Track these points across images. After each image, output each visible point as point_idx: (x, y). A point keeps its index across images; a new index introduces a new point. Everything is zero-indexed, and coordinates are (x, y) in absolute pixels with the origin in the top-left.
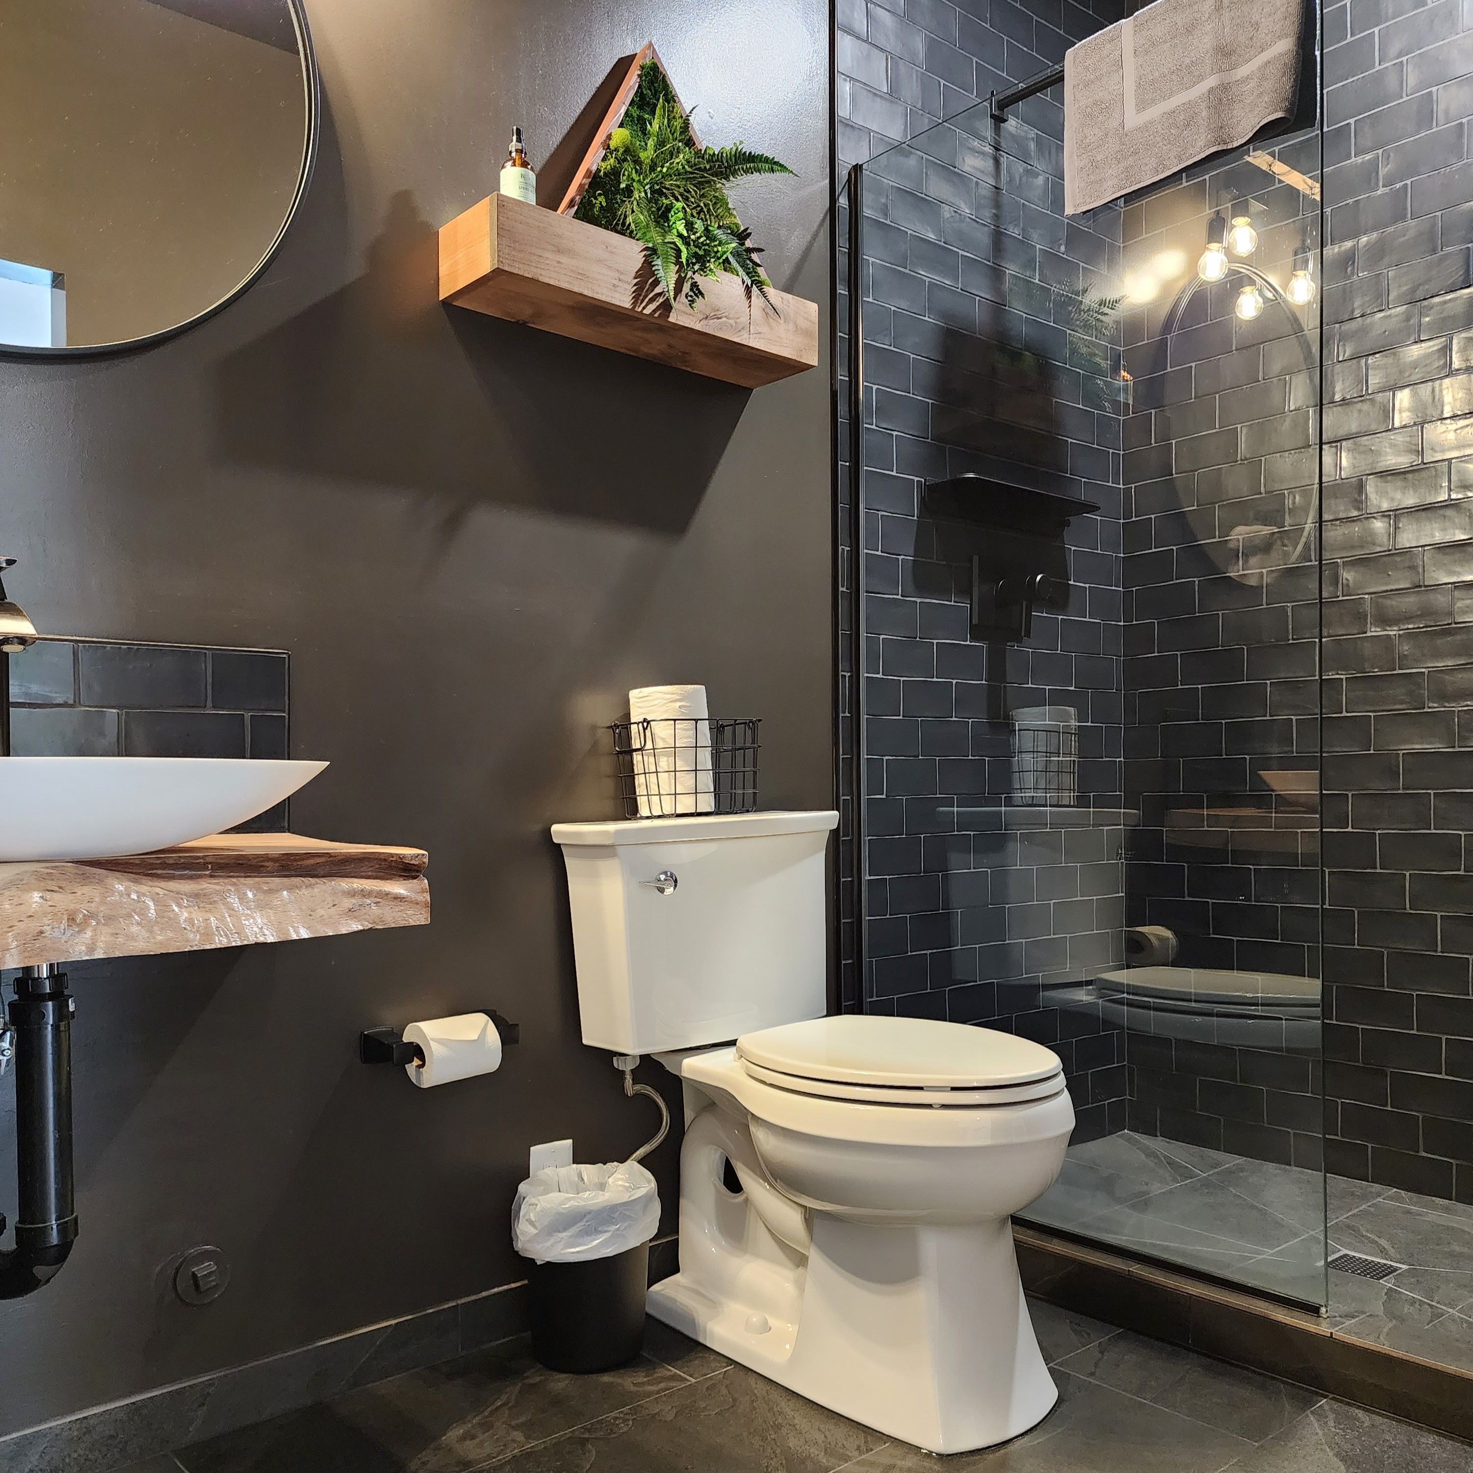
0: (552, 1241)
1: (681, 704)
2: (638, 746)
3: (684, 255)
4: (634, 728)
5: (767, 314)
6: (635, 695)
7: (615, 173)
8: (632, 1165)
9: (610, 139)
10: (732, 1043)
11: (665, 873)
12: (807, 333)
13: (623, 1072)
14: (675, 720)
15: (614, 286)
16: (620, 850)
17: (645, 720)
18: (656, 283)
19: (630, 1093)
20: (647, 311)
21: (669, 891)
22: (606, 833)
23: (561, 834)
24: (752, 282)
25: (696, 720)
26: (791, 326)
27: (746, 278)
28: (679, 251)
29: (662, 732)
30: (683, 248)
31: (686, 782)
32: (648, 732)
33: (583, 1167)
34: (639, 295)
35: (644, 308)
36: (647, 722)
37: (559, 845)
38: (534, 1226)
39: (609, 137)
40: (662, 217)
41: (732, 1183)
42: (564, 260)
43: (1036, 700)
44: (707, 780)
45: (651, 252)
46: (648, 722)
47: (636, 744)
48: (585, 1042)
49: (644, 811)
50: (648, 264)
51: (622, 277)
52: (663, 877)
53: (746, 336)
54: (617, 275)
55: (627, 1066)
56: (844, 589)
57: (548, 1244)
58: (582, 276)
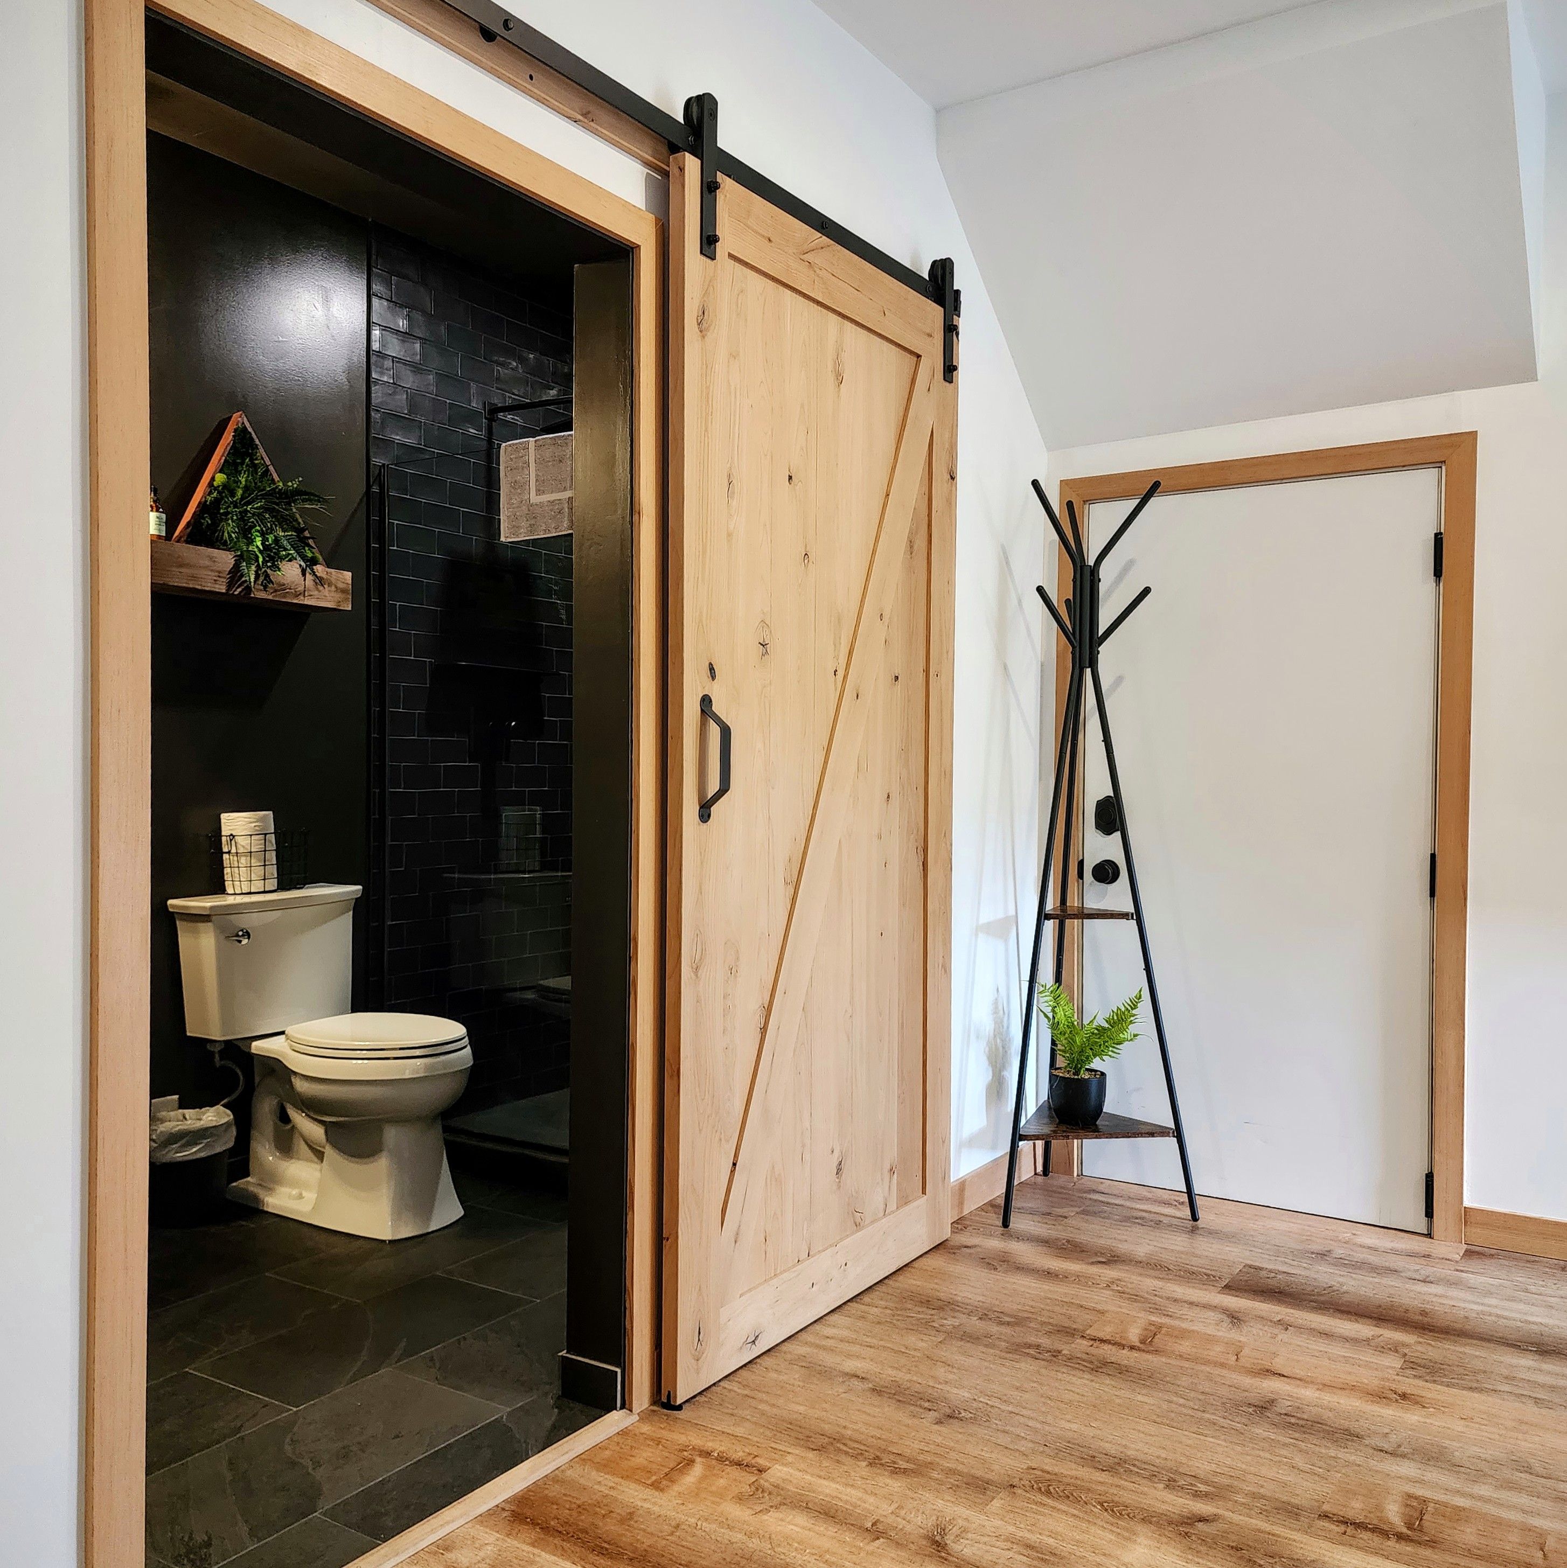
0: (167, 1150)
1: (257, 824)
2: (227, 850)
3: (261, 560)
4: (224, 839)
5: (316, 583)
6: (225, 817)
7: (217, 502)
8: (219, 1108)
9: (214, 480)
10: (283, 1033)
11: (242, 930)
12: (343, 591)
13: (214, 1052)
14: (251, 835)
15: (215, 580)
16: (214, 918)
17: (231, 835)
18: (242, 576)
19: (218, 1065)
20: (236, 593)
21: (245, 941)
22: (204, 908)
23: (173, 906)
24: (307, 566)
25: (266, 834)
26: (333, 588)
27: (303, 564)
28: (257, 557)
29: (243, 842)
30: (260, 555)
31: (258, 872)
32: (233, 842)
33: (186, 1111)
34: (230, 585)
35: (235, 591)
36: (232, 836)
37: (173, 913)
38: (156, 1143)
39: (213, 479)
40: (246, 533)
41: (284, 1118)
42: (182, 570)
43: (518, 800)
44: (273, 870)
45: (239, 559)
46: (234, 836)
47: (225, 849)
48: (188, 1034)
49: (230, 890)
50: (237, 566)
51: (221, 575)
52: (240, 933)
53: (302, 598)
54: (217, 574)
55: (217, 1048)
56: (376, 735)
57: (164, 1152)
58: (194, 578)
